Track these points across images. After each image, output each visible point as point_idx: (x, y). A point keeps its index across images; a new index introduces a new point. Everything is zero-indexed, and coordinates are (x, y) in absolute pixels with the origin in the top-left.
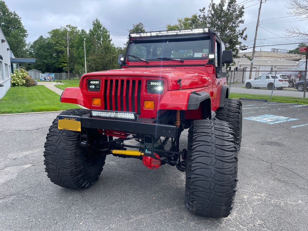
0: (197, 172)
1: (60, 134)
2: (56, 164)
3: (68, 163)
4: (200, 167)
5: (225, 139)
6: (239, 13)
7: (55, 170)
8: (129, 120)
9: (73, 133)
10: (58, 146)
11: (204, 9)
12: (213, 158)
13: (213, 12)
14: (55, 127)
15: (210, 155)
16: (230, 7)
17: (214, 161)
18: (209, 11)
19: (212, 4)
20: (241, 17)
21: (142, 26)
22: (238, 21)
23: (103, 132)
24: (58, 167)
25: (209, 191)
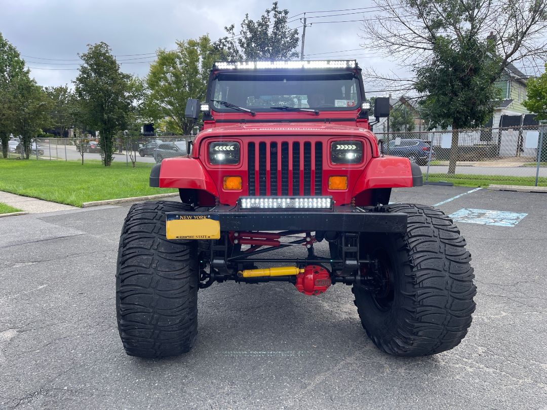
0: (427, 283)
1: (152, 251)
2: (151, 310)
3: (177, 305)
4: (429, 276)
5: (449, 229)
6: (290, 40)
7: (148, 323)
8: (321, 209)
9: (178, 246)
10: (153, 275)
11: (233, 27)
12: (444, 259)
13: (249, 35)
14: (136, 239)
15: (440, 256)
16: (278, 29)
17: (447, 263)
18: (242, 33)
19: (246, 22)
20: (295, 47)
21: (106, 49)
22: (291, 53)
23: (236, 238)
24: (155, 316)
25: (444, 311)
